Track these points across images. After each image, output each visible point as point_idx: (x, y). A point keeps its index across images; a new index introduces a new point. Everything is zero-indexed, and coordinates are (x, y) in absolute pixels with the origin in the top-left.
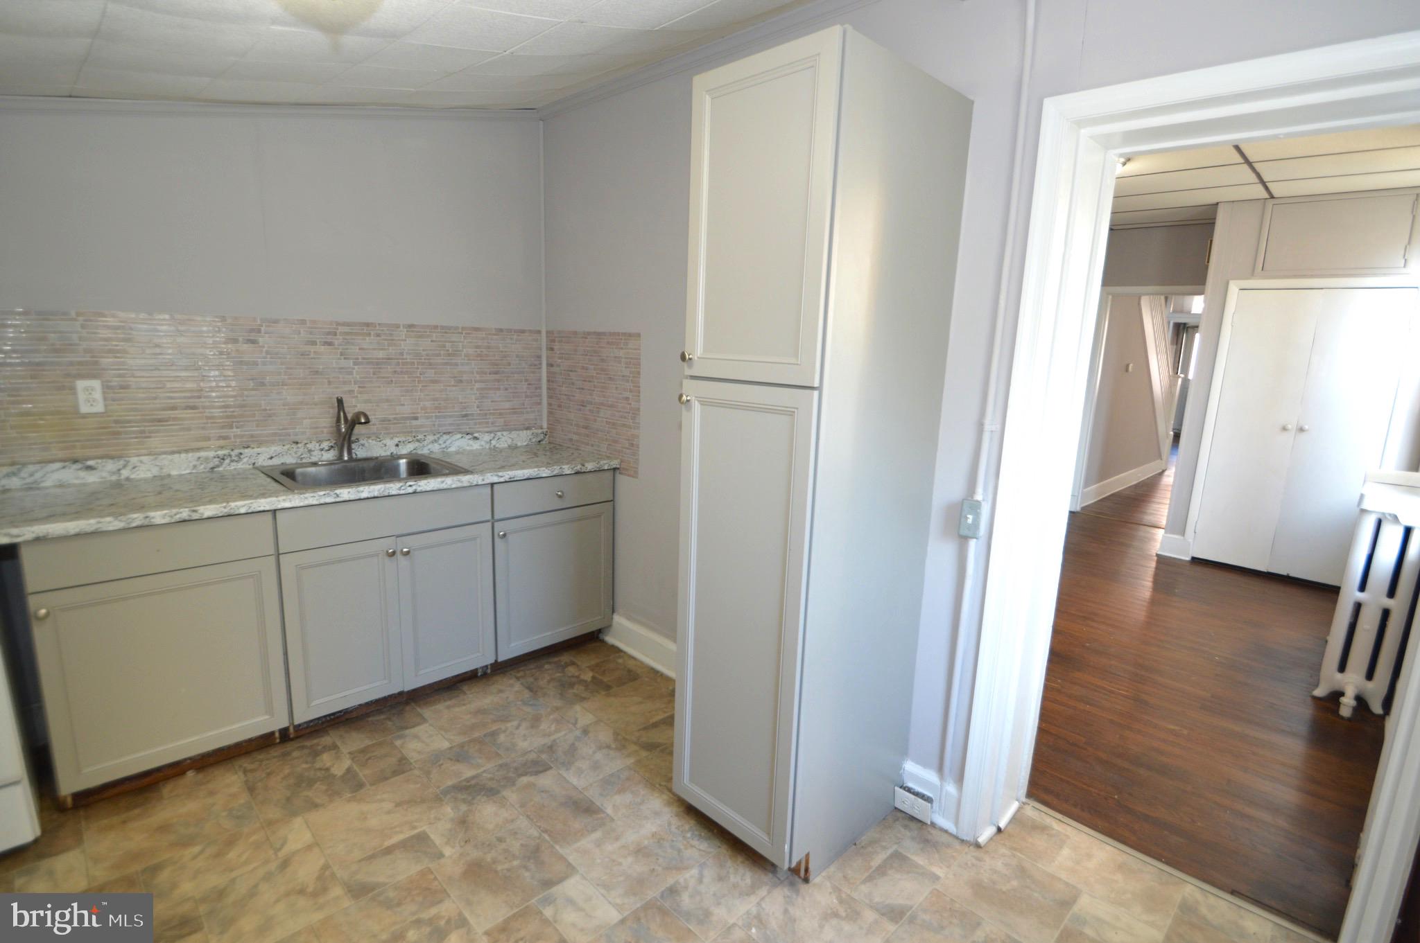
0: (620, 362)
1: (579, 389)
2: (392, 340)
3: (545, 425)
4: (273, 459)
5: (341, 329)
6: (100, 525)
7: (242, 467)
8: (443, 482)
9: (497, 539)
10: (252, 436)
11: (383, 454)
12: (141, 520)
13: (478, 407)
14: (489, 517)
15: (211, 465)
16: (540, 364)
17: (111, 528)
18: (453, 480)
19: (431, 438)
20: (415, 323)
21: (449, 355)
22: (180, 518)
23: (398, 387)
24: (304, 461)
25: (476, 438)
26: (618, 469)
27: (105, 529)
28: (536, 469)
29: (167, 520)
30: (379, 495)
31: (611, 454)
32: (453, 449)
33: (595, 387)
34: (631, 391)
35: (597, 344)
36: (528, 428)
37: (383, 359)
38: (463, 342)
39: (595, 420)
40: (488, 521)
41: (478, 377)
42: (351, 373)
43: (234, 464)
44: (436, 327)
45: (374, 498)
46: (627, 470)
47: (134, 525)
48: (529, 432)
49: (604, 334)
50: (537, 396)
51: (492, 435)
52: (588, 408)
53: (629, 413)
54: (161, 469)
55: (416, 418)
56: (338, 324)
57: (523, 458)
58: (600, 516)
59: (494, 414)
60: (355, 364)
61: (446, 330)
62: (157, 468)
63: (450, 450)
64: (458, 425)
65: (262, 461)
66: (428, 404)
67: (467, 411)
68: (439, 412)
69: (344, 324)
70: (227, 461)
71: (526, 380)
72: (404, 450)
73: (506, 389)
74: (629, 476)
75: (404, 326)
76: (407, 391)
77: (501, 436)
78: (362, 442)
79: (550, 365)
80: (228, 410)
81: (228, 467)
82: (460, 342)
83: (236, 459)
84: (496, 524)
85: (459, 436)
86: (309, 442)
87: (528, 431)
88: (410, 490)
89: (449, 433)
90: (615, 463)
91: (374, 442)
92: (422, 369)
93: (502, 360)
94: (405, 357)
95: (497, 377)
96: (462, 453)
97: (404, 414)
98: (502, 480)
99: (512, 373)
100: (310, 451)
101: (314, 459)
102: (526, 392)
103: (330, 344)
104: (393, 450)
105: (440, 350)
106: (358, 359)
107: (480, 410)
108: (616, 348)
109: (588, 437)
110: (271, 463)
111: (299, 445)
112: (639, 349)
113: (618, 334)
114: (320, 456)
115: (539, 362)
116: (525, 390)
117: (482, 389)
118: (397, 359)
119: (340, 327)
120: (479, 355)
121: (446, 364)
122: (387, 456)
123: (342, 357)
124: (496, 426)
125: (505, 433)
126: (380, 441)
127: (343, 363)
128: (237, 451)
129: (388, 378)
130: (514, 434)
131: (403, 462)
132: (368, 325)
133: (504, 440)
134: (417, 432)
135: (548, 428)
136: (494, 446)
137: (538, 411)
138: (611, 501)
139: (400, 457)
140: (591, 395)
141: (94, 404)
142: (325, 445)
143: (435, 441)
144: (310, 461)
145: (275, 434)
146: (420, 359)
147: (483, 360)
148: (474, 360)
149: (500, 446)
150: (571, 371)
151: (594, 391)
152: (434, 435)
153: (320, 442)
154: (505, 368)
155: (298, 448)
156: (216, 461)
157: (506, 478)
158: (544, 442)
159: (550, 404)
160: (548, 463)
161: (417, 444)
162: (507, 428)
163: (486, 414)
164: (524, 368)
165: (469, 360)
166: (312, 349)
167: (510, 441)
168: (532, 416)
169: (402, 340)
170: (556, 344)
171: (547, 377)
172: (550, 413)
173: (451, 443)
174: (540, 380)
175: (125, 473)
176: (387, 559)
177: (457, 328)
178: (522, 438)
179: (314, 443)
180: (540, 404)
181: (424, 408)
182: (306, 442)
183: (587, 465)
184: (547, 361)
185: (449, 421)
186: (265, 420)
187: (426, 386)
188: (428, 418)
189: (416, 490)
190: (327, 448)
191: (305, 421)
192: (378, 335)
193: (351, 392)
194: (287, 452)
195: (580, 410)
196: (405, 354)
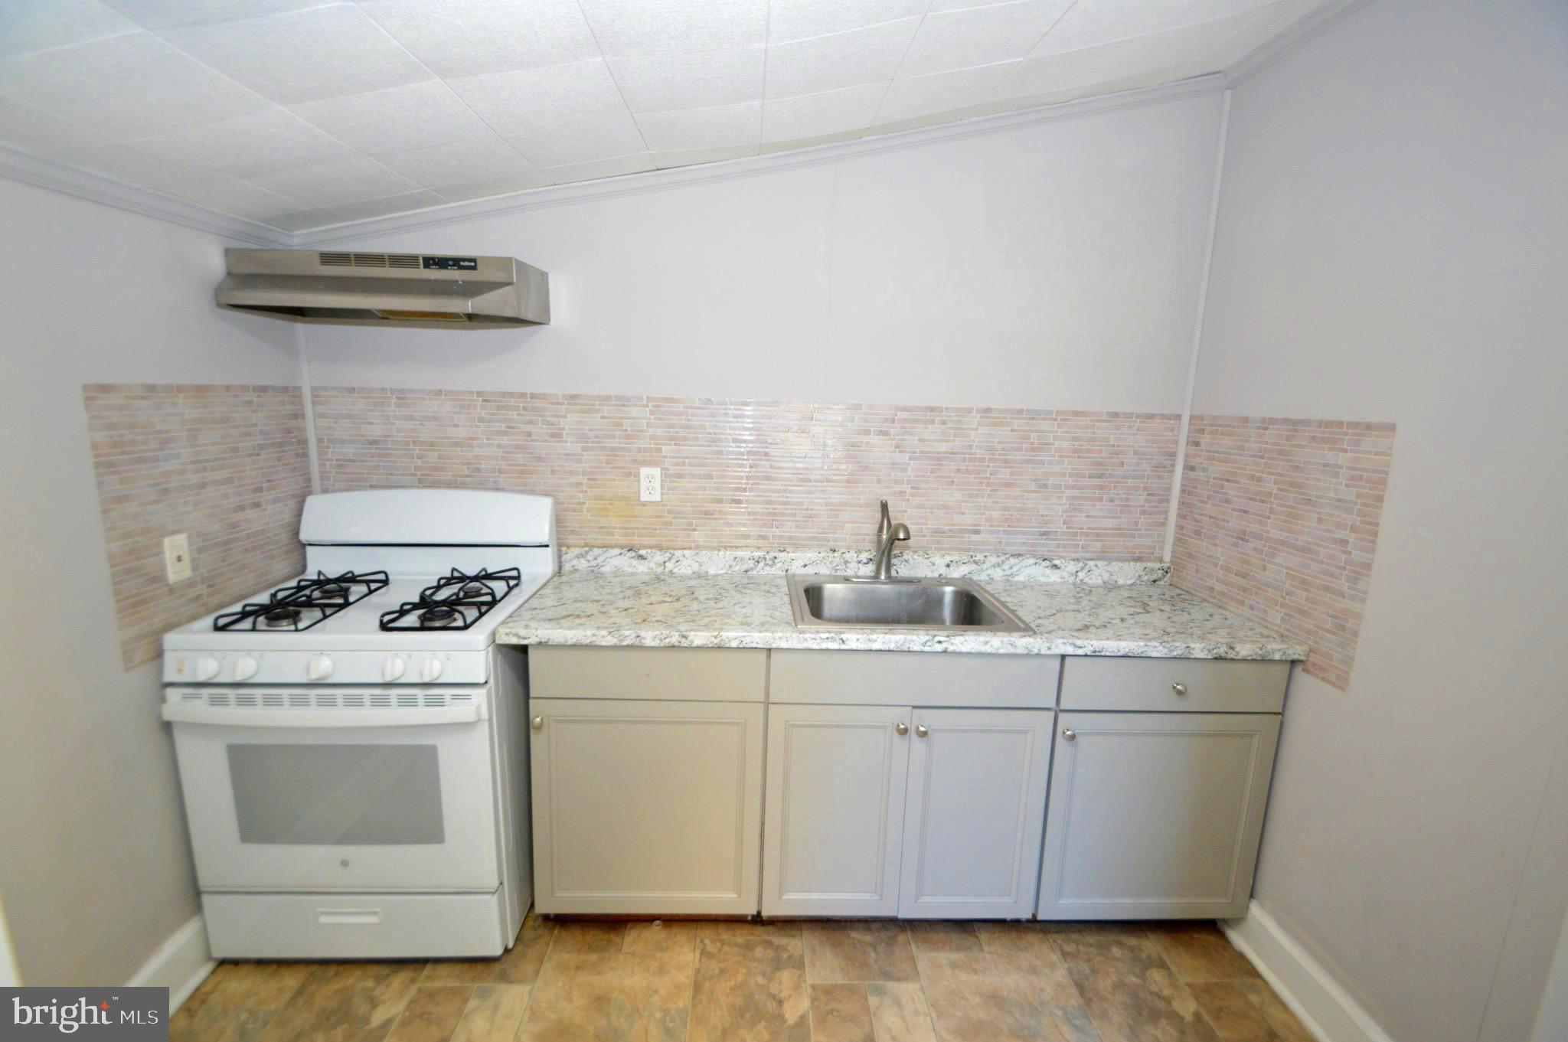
0: (1336, 475)
1: (1240, 511)
2: (960, 429)
3: (1167, 557)
4: (807, 568)
5: (901, 415)
6: (594, 638)
7: (775, 573)
8: (987, 643)
9: (1060, 741)
10: (790, 538)
11: (930, 575)
12: (632, 639)
13: (1064, 523)
14: (1052, 704)
15: (746, 567)
16: (1173, 465)
17: (604, 644)
18: (1002, 642)
19: (993, 560)
20: (993, 407)
21: (1033, 450)
22: (669, 643)
23: (959, 490)
24: (839, 573)
25: (1056, 567)
26: (1301, 661)
27: (598, 643)
28: (1142, 644)
29: (656, 643)
30: (895, 649)
31: (1289, 631)
32: (1021, 578)
33: (1272, 511)
34: (1353, 529)
35: (1287, 440)
36: (1138, 559)
37: (946, 453)
38: (1057, 432)
39: (1264, 568)
40: (1049, 709)
41: (1071, 482)
42: (904, 470)
43: (768, 568)
44: (1020, 411)
45: (889, 651)
46: (1321, 668)
47: (625, 643)
48: (1139, 566)
49: (1306, 422)
50: (1161, 513)
51: (1081, 564)
52: (1251, 545)
53: (1345, 568)
54: (701, 565)
55: (977, 532)
56: (898, 409)
57: (1124, 611)
58: (1251, 736)
59: (1088, 534)
60: (911, 459)
61: (1033, 415)
62: (697, 565)
63: (1016, 579)
64: (1033, 545)
65: (796, 569)
66: (995, 514)
67: (1048, 528)
68: (1009, 526)
69: (904, 409)
70: (761, 564)
71: (1145, 488)
72: (956, 573)
73: (1112, 500)
74: (1323, 679)
75: (978, 411)
76: (971, 496)
77: (1093, 568)
78: (906, 557)
79: (1189, 468)
80: (770, 506)
81: (762, 571)
82: (1052, 432)
83: (770, 563)
84: (1061, 716)
85: (1032, 561)
86: (847, 551)
87: (1138, 564)
88: (939, 648)
89: (1020, 555)
90: (1297, 651)
91: (920, 559)
92: (994, 467)
93: (1112, 458)
94: (973, 451)
95: (1099, 482)
96: (1032, 588)
97: (961, 525)
98: (1080, 652)
99: (1125, 477)
100: (846, 562)
101: (850, 573)
102: (1143, 506)
103: (885, 433)
104: (943, 571)
105: (1021, 443)
106: (914, 452)
107: (1067, 528)
108: (1330, 449)
109: (1244, 591)
110: (804, 571)
111: (836, 554)
112: (1390, 455)
113: (1340, 424)
114: (856, 570)
115: (1170, 462)
116: (1142, 503)
117: (1075, 498)
118: (964, 454)
119: (899, 413)
120: (1075, 451)
121: (1029, 461)
122: (935, 578)
123: (898, 450)
124: (1087, 552)
125: (1099, 563)
126: (928, 558)
127: (898, 457)
128: (772, 555)
129: (949, 477)
130: (1115, 566)
131: (949, 590)
132: (932, 409)
133: (1098, 574)
134: (976, 550)
135: (1172, 562)
136: (1082, 580)
137: (1159, 535)
138: (1279, 713)
139: (949, 582)
140: (1261, 523)
141: (652, 492)
142: (864, 556)
143: (999, 565)
144: (845, 574)
145: (813, 538)
146: (993, 454)
147: (1083, 457)
148: (1068, 457)
149: (1090, 582)
150: (1228, 481)
151: (1269, 518)
152: (998, 556)
153: (859, 552)
154: (1114, 470)
155: (834, 557)
156: (751, 563)
157: (1088, 650)
158: (1162, 583)
159: (1180, 527)
160: (1166, 633)
161: (974, 567)
162: (1104, 555)
163: (1075, 534)
164: (1145, 471)
165: (1061, 456)
166: (864, 439)
167: (1106, 576)
168: (1147, 541)
169: (973, 429)
170: (1207, 436)
171: (1182, 485)
172: (1179, 540)
173: (1019, 570)
174: (1169, 489)
175: (670, 566)
176: (896, 735)
177: (1051, 412)
178: (1127, 573)
179: (852, 552)
180: (1163, 524)
181: (989, 520)
182: (843, 550)
183: (1238, 648)
184: (1185, 461)
185: (1021, 538)
186: (806, 521)
187: (996, 490)
188: (993, 532)
189: (946, 648)
190: (865, 561)
191: (847, 525)
192: (944, 423)
193: (902, 493)
194: (821, 561)
195: (1236, 545)
196: (974, 448)
